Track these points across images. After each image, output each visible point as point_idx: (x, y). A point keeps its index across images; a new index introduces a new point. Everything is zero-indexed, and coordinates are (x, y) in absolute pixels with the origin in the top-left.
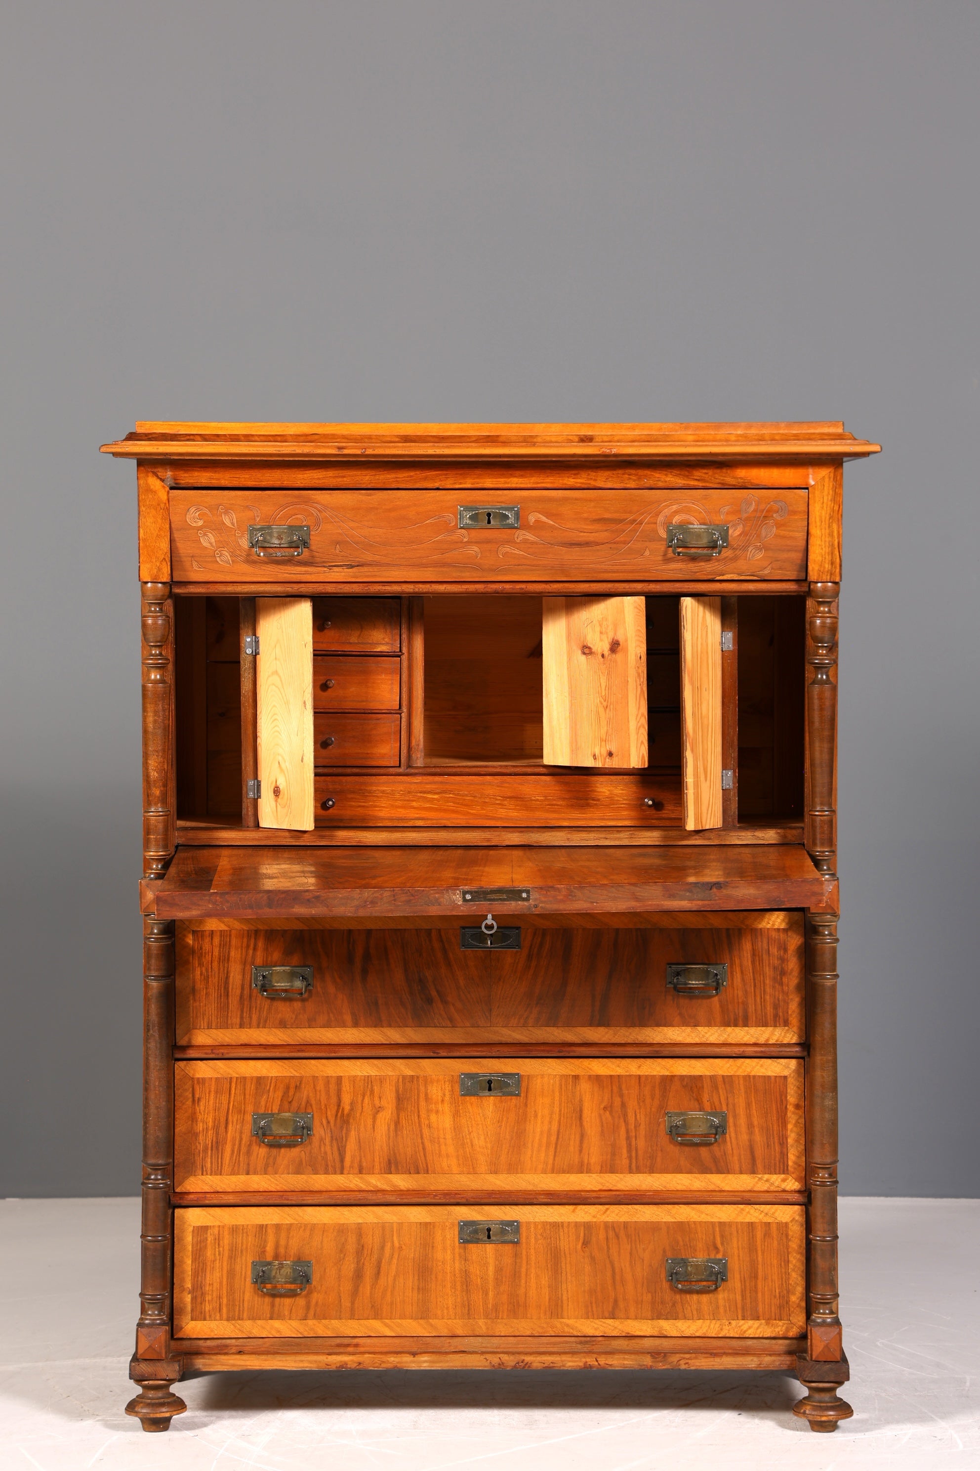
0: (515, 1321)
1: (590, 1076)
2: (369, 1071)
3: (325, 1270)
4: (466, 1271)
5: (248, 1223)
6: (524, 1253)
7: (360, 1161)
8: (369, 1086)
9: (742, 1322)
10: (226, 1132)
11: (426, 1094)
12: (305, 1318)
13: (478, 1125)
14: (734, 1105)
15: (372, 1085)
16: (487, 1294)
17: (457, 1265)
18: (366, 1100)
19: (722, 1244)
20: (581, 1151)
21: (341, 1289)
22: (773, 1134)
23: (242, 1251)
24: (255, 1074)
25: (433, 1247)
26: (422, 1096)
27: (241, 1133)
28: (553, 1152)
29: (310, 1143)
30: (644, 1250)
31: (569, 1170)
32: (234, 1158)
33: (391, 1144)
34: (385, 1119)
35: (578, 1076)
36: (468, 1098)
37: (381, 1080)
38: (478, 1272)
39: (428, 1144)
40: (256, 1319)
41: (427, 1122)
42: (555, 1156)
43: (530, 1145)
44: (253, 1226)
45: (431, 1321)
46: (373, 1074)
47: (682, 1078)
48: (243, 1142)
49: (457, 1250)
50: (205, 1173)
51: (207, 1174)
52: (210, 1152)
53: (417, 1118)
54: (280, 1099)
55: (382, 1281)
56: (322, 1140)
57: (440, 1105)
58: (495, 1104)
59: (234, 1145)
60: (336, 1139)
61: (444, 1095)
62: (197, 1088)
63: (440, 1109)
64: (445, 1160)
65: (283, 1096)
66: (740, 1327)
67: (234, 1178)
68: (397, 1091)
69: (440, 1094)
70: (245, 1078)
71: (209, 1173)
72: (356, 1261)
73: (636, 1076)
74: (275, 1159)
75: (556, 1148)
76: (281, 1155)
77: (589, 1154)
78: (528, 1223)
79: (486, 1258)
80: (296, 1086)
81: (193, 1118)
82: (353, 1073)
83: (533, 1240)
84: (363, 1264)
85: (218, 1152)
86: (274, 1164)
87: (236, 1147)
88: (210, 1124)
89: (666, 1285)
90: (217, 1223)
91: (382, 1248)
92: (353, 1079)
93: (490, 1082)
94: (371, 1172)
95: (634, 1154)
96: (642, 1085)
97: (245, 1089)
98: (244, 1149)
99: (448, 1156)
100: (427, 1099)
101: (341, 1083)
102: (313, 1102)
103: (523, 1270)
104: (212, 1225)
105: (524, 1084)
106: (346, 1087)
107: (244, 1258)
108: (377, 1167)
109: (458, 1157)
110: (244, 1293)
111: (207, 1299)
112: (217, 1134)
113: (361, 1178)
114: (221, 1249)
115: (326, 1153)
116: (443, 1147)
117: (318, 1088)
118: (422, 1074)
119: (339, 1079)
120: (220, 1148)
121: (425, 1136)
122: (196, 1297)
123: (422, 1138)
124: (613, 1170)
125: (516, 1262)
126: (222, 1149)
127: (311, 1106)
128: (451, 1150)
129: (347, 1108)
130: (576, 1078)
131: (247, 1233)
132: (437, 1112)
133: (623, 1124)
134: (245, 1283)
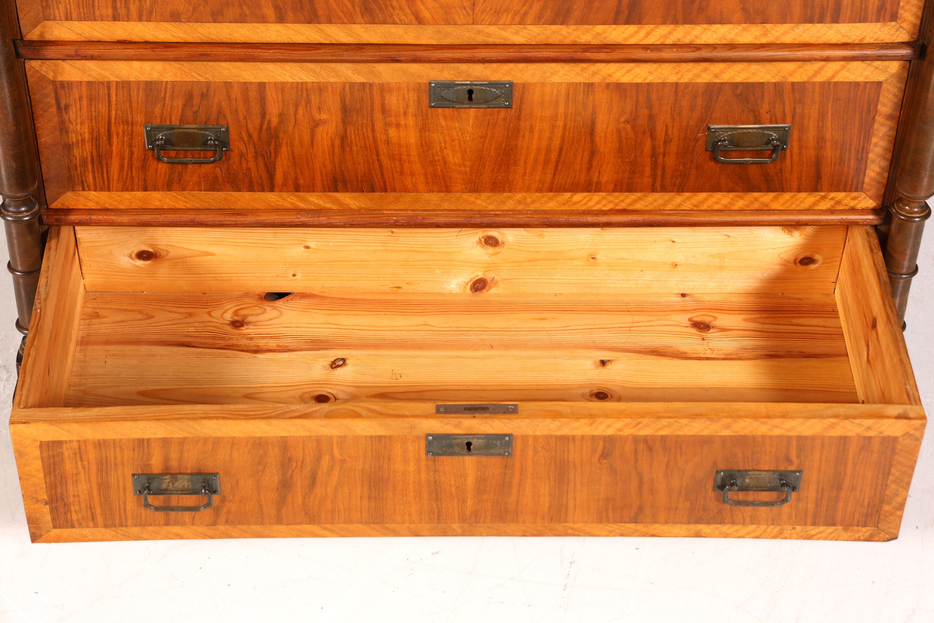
0: (501, 525)
1: (608, 85)
2: (303, 77)
3: (237, 481)
4: (435, 482)
5: (121, 437)
6: (517, 464)
7: (296, 179)
8: (305, 95)
9: (810, 528)
10: (110, 144)
11: (383, 105)
12: (214, 524)
13: (453, 140)
14: (803, 117)
15: (307, 94)
16: (464, 501)
17: (423, 476)
18: (301, 111)
19: (798, 456)
20: (589, 169)
21: (262, 498)
22: (850, 149)
23: (116, 465)
24: (143, 78)
25: (389, 459)
26: (377, 106)
27: (130, 146)
28: (553, 171)
29: (228, 160)
30: (686, 462)
31: (574, 188)
32: (125, 173)
33: (337, 160)
34: (327, 134)
35: (592, 84)
36: (440, 111)
37: (321, 88)
38: (452, 482)
39: (386, 162)
40: (145, 526)
41: (384, 137)
42: (555, 174)
43: (522, 163)
44: (129, 440)
45: (387, 525)
46: (309, 80)
47: (735, 86)
48: (135, 156)
49: (423, 463)
50: (86, 188)
51: (90, 190)
52: (90, 167)
53: (370, 132)
54: (180, 109)
55: (319, 490)
56: (242, 155)
57: (402, 118)
58: (476, 117)
59: (122, 159)
60: (262, 155)
61: (408, 106)
62: (62, 93)
63: (403, 122)
64: (409, 178)
65: (185, 105)
66: (807, 532)
67: (127, 195)
68: (343, 101)
69: (401, 105)
70: (129, 83)
71: (92, 188)
72: (280, 472)
73: (672, 84)
74: (180, 175)
75: (557, 166)
76: (188, 171)
77: (599, 172)
78: (525, 438)
79: (465, 469)
80: (202, 95)
81: (63, 129)
82: (280, 79)
83: (530, 453)
84: (292, 476)
85: (102, 167)
86: (180, 180)
87: (126, 161)
88: (87, 136)
89: (711, 494)
90: (75, 438)
91: (318, 459)
92: (281, 87)
93: (470, 92)
94: (311, 189)
95: (659, 173)
96: (680, 94)
97: (130, 96)
98: (136, 163)
99: (412, 174)
100: (384, 110)
101: (264, 91)
102: (228, 113)
103: (516, 481)
104: (68, 439)
105: (517, 95)
106: (271, 96)
107: (120, 472)
108: (319, 184)
109: (426, 175)
110: (125, 503)
111: (73, 509)
112: (98, 147)
113: (297, 197)
114: (85, 463)
115: (248, 169)
116: (406, 165)
117: (233, 97)
118: (376, 81)
119: (262, 86)
120: (104, 163)
121: (381, 152)
122: (56, 508)
123: (378, 154)
124: (630, 189)
125: (505, 474)
126: (107, 164)
127: (225, 116)
128: (417, 167)
129: (275, 121)
130: (590, 86)
131: (121, 447)
132: (398, 126)
133: (649, 139)
134: (125, 494)
